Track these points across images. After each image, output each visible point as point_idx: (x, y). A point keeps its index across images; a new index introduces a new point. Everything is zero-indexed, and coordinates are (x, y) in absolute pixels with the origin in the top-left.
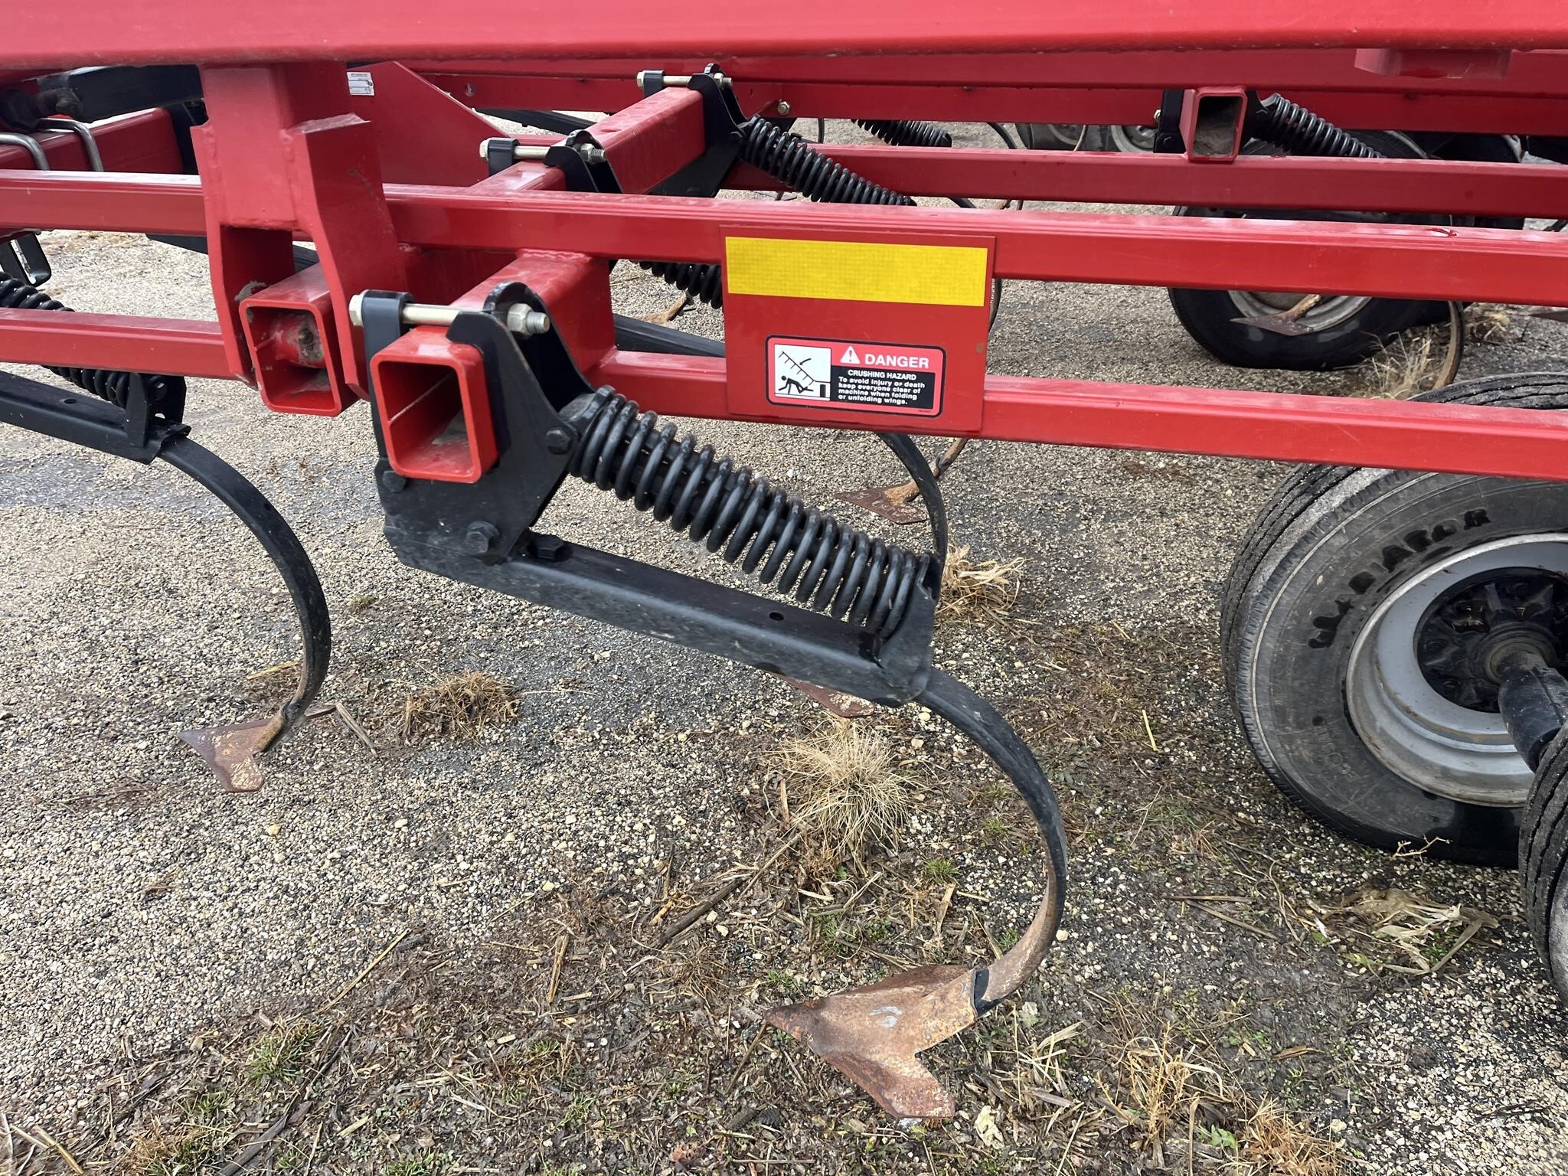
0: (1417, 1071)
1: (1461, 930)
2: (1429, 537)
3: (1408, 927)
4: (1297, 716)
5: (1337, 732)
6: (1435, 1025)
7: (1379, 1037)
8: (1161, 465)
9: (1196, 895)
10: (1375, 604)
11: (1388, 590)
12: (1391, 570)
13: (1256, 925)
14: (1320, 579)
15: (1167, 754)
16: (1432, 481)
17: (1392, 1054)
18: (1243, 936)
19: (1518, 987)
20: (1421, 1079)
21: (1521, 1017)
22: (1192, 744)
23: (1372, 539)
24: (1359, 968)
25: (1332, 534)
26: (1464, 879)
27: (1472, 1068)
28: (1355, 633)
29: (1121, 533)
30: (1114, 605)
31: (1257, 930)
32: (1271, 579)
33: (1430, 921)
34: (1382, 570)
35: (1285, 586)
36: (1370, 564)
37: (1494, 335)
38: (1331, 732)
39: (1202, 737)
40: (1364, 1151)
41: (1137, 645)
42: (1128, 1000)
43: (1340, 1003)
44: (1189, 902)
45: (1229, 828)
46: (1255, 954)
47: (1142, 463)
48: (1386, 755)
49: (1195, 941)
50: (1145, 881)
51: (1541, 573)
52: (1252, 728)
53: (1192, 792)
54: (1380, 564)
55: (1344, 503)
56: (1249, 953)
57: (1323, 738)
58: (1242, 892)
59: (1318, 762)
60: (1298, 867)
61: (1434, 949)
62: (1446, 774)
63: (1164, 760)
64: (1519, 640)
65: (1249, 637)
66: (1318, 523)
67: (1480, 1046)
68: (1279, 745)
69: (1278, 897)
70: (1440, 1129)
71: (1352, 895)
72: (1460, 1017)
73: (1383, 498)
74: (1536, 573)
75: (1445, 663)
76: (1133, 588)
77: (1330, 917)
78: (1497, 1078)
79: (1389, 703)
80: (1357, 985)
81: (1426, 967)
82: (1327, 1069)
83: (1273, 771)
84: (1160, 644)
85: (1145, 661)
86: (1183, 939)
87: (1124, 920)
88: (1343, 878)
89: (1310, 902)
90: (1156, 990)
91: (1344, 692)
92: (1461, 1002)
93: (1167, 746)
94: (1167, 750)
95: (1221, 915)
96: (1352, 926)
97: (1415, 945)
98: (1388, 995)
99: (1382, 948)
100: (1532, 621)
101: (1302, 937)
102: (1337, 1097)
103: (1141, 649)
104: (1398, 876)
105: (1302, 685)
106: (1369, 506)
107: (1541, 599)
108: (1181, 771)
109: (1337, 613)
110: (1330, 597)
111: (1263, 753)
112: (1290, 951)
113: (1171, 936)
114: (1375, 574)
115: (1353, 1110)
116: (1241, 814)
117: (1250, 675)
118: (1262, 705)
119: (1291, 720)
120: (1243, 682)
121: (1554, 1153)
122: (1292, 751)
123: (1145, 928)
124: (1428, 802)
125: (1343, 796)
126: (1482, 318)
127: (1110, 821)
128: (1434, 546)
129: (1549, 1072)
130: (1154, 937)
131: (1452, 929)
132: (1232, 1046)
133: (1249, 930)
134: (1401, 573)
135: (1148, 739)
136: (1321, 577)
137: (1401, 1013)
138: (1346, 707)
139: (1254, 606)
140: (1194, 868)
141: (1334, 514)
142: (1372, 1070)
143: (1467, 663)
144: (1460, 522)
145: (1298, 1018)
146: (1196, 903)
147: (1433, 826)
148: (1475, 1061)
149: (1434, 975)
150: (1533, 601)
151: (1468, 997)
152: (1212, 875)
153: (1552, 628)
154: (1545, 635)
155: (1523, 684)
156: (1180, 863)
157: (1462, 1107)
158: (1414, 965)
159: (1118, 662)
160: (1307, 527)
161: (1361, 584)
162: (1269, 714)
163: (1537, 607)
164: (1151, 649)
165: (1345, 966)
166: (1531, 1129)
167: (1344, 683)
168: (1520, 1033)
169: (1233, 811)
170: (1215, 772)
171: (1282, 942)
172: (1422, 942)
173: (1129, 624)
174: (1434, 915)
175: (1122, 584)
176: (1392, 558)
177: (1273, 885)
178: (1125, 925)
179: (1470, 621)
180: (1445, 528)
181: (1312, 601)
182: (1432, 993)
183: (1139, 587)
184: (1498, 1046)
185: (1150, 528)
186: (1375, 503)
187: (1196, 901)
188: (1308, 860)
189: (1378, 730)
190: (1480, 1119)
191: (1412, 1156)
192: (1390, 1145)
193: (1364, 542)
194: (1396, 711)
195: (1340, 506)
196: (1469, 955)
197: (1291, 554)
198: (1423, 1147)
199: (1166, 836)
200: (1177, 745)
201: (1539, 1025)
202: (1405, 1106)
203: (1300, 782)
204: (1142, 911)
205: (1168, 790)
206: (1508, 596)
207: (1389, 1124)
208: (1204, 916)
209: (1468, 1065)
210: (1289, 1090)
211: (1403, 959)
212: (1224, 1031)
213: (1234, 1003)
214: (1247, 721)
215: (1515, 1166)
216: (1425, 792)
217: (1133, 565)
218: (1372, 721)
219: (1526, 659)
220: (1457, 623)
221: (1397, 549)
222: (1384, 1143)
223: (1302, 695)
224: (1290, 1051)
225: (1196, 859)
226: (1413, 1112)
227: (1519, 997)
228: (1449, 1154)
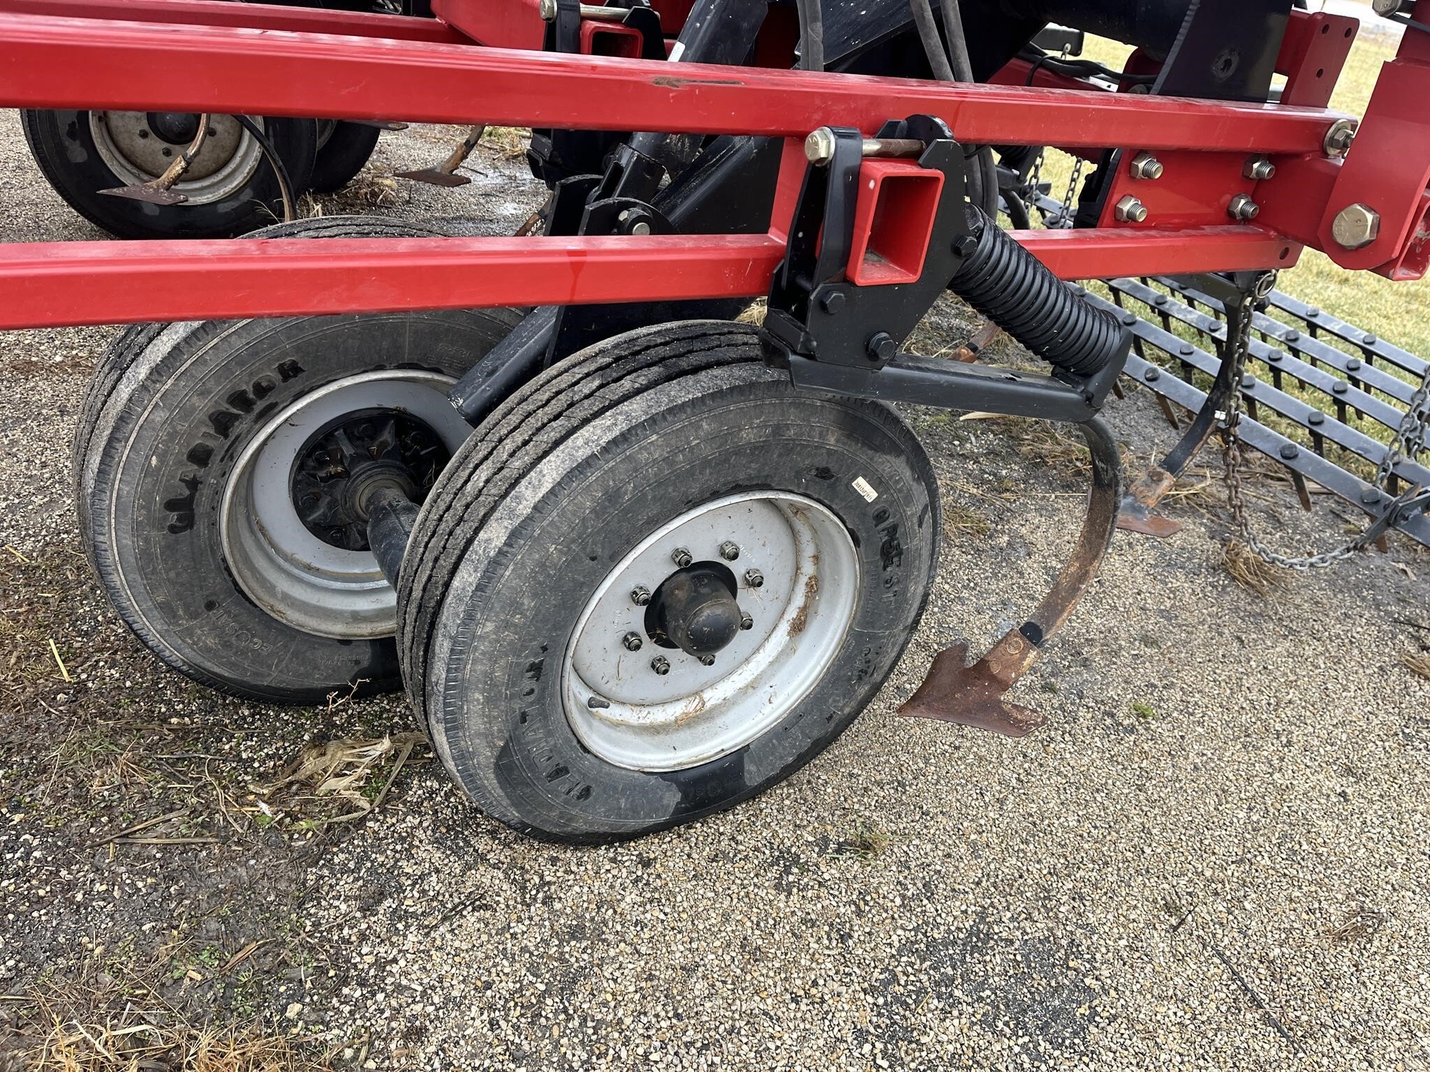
0: (368, 913)
1: (396, 756)
2: (251, 396)
3: (346, 774)
4: (187, 607)
5: (235, 610)
6: (381, 859)
7: (330, 896)
8: (58, 359)
9: (126, 829)
10: (225, 474)
11: (231, 458)
12: (226, 436)
13: (196, 836)
14: (154, 461)
15: (84, 681)
16: (234, 337)
17: (343, 907)
18: (182, 853)
19: (451, 790)
20: (373, 919)
21: (456, 818)
22: (114, 660)
23: (193, 408)
24: (306, 834)
25: (149, 409)
26: (397, 707)
27: (418, 886)
28: (216, 508)
29: (13, 443)
30: (7, 528)
31: (197, 840)
32: (100, 471)
33: (367, 760)
34: (216, 439)
35: (119, 476)
36: (203, 435)
37: (385, 200)
38: (229, 613)
39: (125, 649)
40: (322, 1023)
41: (39, 567)
42: (51, 985)
43: (289, 878)
44: (117, 841)
45: (160, 740)
46: (197, 866)
47: (34, 359)
48: (294, 617)
49: (128, 881)
50: (62, 837)
51: (380, 411)
52: (144, 632)
53: (115, 714)
54: (212, 432)
55: (151, 374)
56: (190, 869)
57: (223, 619)
58: (178, 804)
59: (227, 645)
60: (239, 755)
61: (374, 785)
62: (356, 617)
63: (81, 688)
64: (376, 478)
65: (101, 538)
66: (130, 400)
67: (424, 860)
68: (180, 642)
69: (217, 796)
70: (395, 961)
71: (293, 762)
72: (403, 840)
73: (189, 362)
74: (375, 413)
75: (324, 515)
76: (31, 502)
77: (274, 794)
78: (440, 885)
79: (286, 566)
80: (305, 852)
81: (367, 806)
82: (279, 955)
83: (185, 668)
84: (67, 559)
85: (50, 582)
86: (113, 885)
87: (41, 893)
88: (285, 749)
89: (251, 787)
90: (85, 958)
91: (228, 569)
92: (404, 825)
93: (83, 671)
94: (84, 676)
95: (155, 841)
96: (296, 794)
97: (355, 789)
98: (335, 849)
99: (326, 805)
100: (383, 458)
101: (245, 828)
102: (291, 980)
103: (45, 570)
104: (338, 727)
105: (178, 574)
106: (178, 372)
107: (387, 436)
108: (102, 694)
109: (187, 492)
110: (173, 477)
111: (167, 653)
112: (234, 848)
113: (99, 887)
114: (210, 443)
115: (309, 985)
116: (174, 720)
117: (118, 579)
118: (144, 606)
119: (181, 612)
120: (114, 588)
121: (494, 932)
122: (194, 643)
123: (69, 890)
124: (345, 648)
125: (265, 670)
126: (372, 184)
127: (15, 783)
128: (260, 405)
129: (483, 858)
130: (79, 897)
131: (388, 760)
132: (176, 981)
133: (188, 844)
134: (237, 437)
135: (59, 670)
136: (154, 458)
137: (350, 861)
138: (235, 584)
139: (93, 504)
140: (121, 800)
141: (143, 387)
142: (325, 934)
143: (341, 510)
144: (276, 377)
145: (246, 914)
146: (126, 838)
147: (356, 669)
148: (420, 877)
149: (377, 810)
150: (381, 439)
151: (409, 818)
152: (144, 798)
153: (404, 460)
154: (398, 468)
155: (381, 520)
156: (104, 800)
157: (412, 929)
158: (357, 809)
159: (15, 593)
160: (120, 406)
161: (200, 456)
162: (155, 613)
163: (384, 444)
164: (58, 567)
165: (291, 838)
166: (473, 919)
167: (224, 560)
168: (457, 833)
169: (164, 720)
170: (142, 683)
171: (225, 840)
172: (362, 784)
173: (29, 545)
174: (370, 753)
175: (17, 501)
176: (222, 423)
177: (212, 784)
178: (42, 898)
179: (332, 469)
180: (264, 384)
181: (154, 485)
182: (376, 829)
183: (38, 500)
184: (439, 854)
185: (49, 431)
186: (183, 368)
187: (126, 836)
188: (249, 743)
189: (280, 596)
190: (429, 932)
191: (369, 1003)
192: (347, 1003)
193: (186, 413)
194: (296, 572)
195: (147, 378)
196: (406, 778)
197: (112, 440)
198: (379, 987)
199: (86, 776)
200: (95, 666)
201: (471, 818)
202: (360, 955)
203: (217, 670)
204: (63, 873)
205: (85, 722)
206: (359, 438)
207: (345, 981)
208: (136, 849)
209: (413, 885)
210: (240, 998)
211: (347, 807)
212: (167, 968)
213: (175, 932)
214: (135, 626)
215: (463, 962)
216: (339, 641)
217: (30, 477)
218: (270, 588)
219: (385, 495)
220: (322, 474)
221: (222, 413)
222: (342, 1003)
223: (182, 585)
224: (240, 955)
225: (124, 789)
226: (365, 958)
227: (452, 799)
228: (404, 982)
